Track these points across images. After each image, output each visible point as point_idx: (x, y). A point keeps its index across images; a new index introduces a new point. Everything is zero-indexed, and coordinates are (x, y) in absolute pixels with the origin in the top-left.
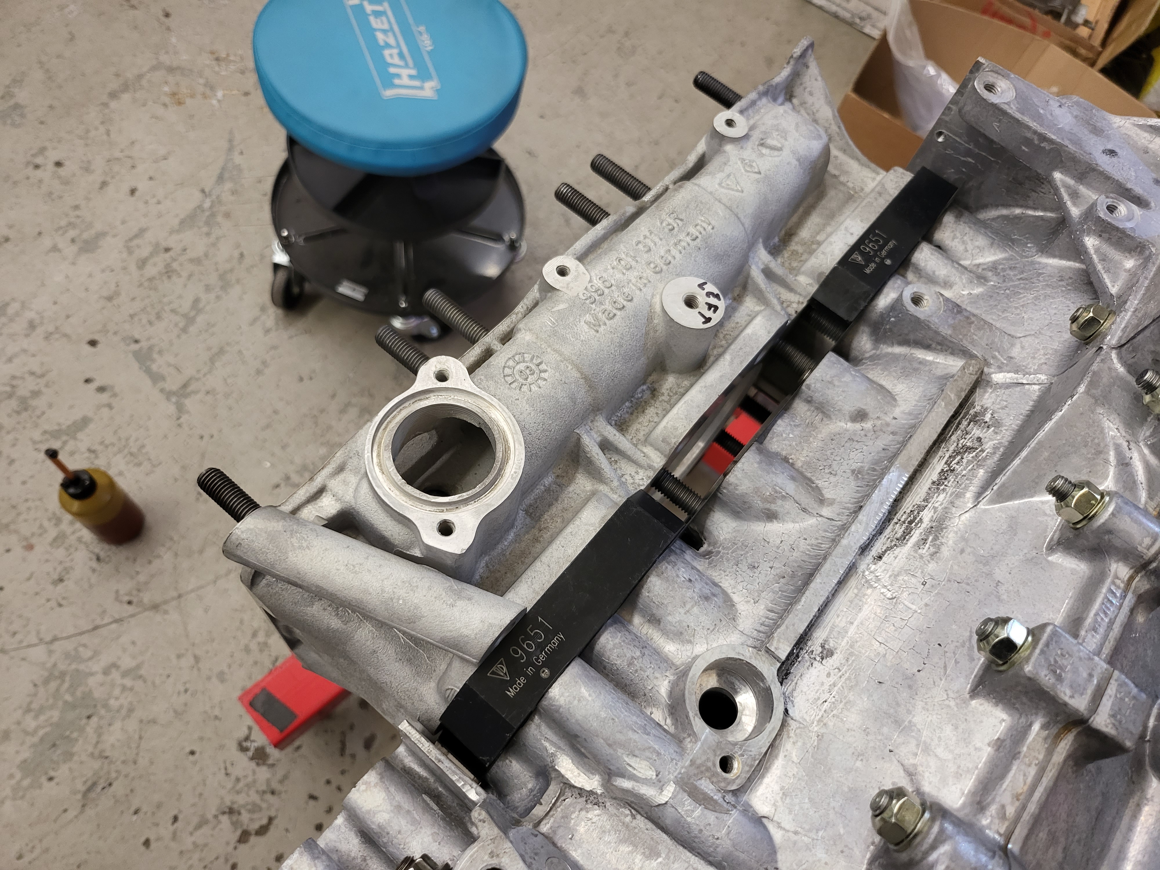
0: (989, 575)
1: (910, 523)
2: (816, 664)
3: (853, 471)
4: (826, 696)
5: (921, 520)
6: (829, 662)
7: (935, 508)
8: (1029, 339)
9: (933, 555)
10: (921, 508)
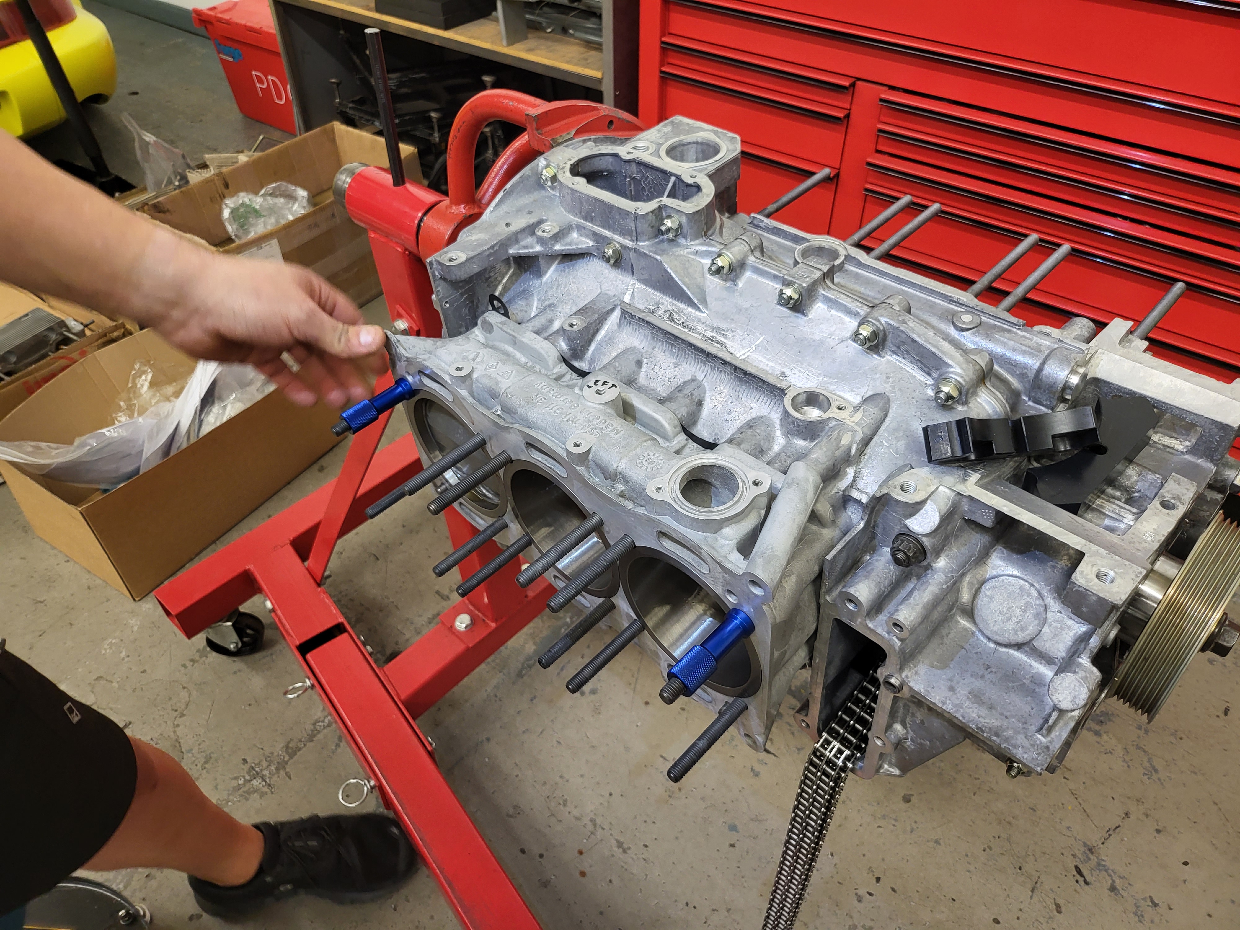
0: (746, 309)
1: (712, 341)
2: (788, 379)
3: (675, 367)
4: (805, 375)
5: (712, 336)
6: (788, 373)
7: (705, 330)
8: (603, 287)
9: (732, 331)
10: (705, 336)
